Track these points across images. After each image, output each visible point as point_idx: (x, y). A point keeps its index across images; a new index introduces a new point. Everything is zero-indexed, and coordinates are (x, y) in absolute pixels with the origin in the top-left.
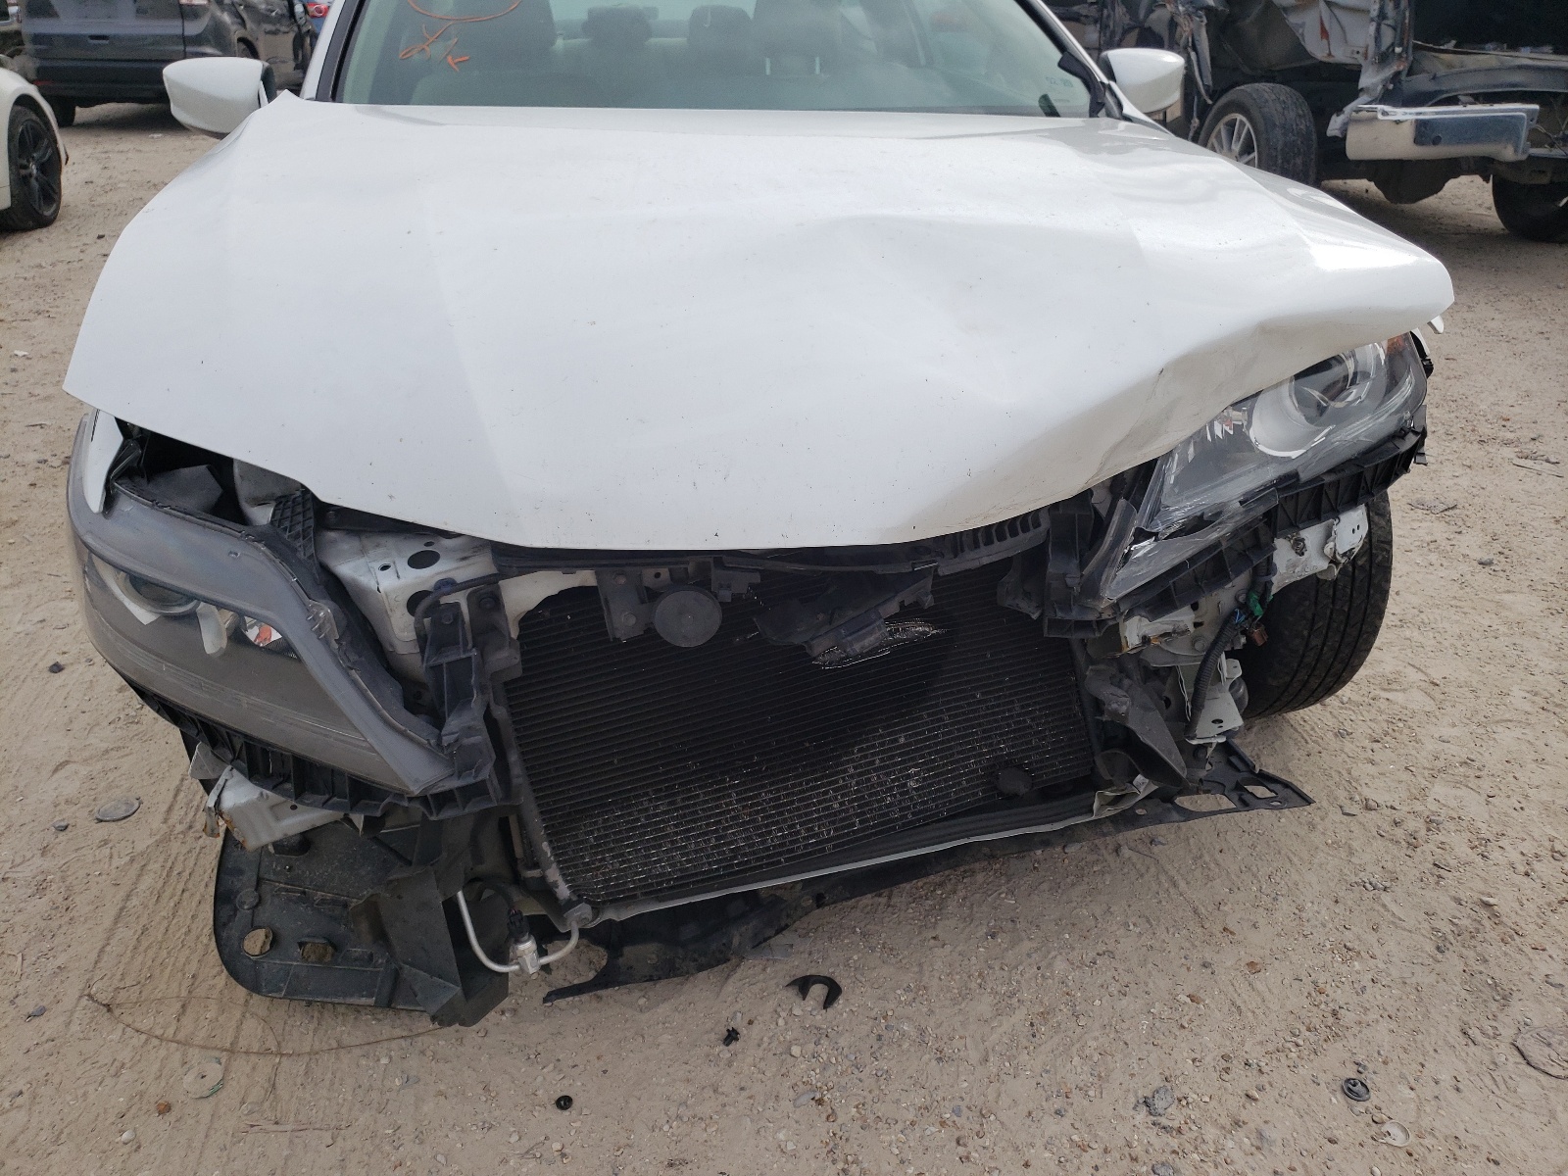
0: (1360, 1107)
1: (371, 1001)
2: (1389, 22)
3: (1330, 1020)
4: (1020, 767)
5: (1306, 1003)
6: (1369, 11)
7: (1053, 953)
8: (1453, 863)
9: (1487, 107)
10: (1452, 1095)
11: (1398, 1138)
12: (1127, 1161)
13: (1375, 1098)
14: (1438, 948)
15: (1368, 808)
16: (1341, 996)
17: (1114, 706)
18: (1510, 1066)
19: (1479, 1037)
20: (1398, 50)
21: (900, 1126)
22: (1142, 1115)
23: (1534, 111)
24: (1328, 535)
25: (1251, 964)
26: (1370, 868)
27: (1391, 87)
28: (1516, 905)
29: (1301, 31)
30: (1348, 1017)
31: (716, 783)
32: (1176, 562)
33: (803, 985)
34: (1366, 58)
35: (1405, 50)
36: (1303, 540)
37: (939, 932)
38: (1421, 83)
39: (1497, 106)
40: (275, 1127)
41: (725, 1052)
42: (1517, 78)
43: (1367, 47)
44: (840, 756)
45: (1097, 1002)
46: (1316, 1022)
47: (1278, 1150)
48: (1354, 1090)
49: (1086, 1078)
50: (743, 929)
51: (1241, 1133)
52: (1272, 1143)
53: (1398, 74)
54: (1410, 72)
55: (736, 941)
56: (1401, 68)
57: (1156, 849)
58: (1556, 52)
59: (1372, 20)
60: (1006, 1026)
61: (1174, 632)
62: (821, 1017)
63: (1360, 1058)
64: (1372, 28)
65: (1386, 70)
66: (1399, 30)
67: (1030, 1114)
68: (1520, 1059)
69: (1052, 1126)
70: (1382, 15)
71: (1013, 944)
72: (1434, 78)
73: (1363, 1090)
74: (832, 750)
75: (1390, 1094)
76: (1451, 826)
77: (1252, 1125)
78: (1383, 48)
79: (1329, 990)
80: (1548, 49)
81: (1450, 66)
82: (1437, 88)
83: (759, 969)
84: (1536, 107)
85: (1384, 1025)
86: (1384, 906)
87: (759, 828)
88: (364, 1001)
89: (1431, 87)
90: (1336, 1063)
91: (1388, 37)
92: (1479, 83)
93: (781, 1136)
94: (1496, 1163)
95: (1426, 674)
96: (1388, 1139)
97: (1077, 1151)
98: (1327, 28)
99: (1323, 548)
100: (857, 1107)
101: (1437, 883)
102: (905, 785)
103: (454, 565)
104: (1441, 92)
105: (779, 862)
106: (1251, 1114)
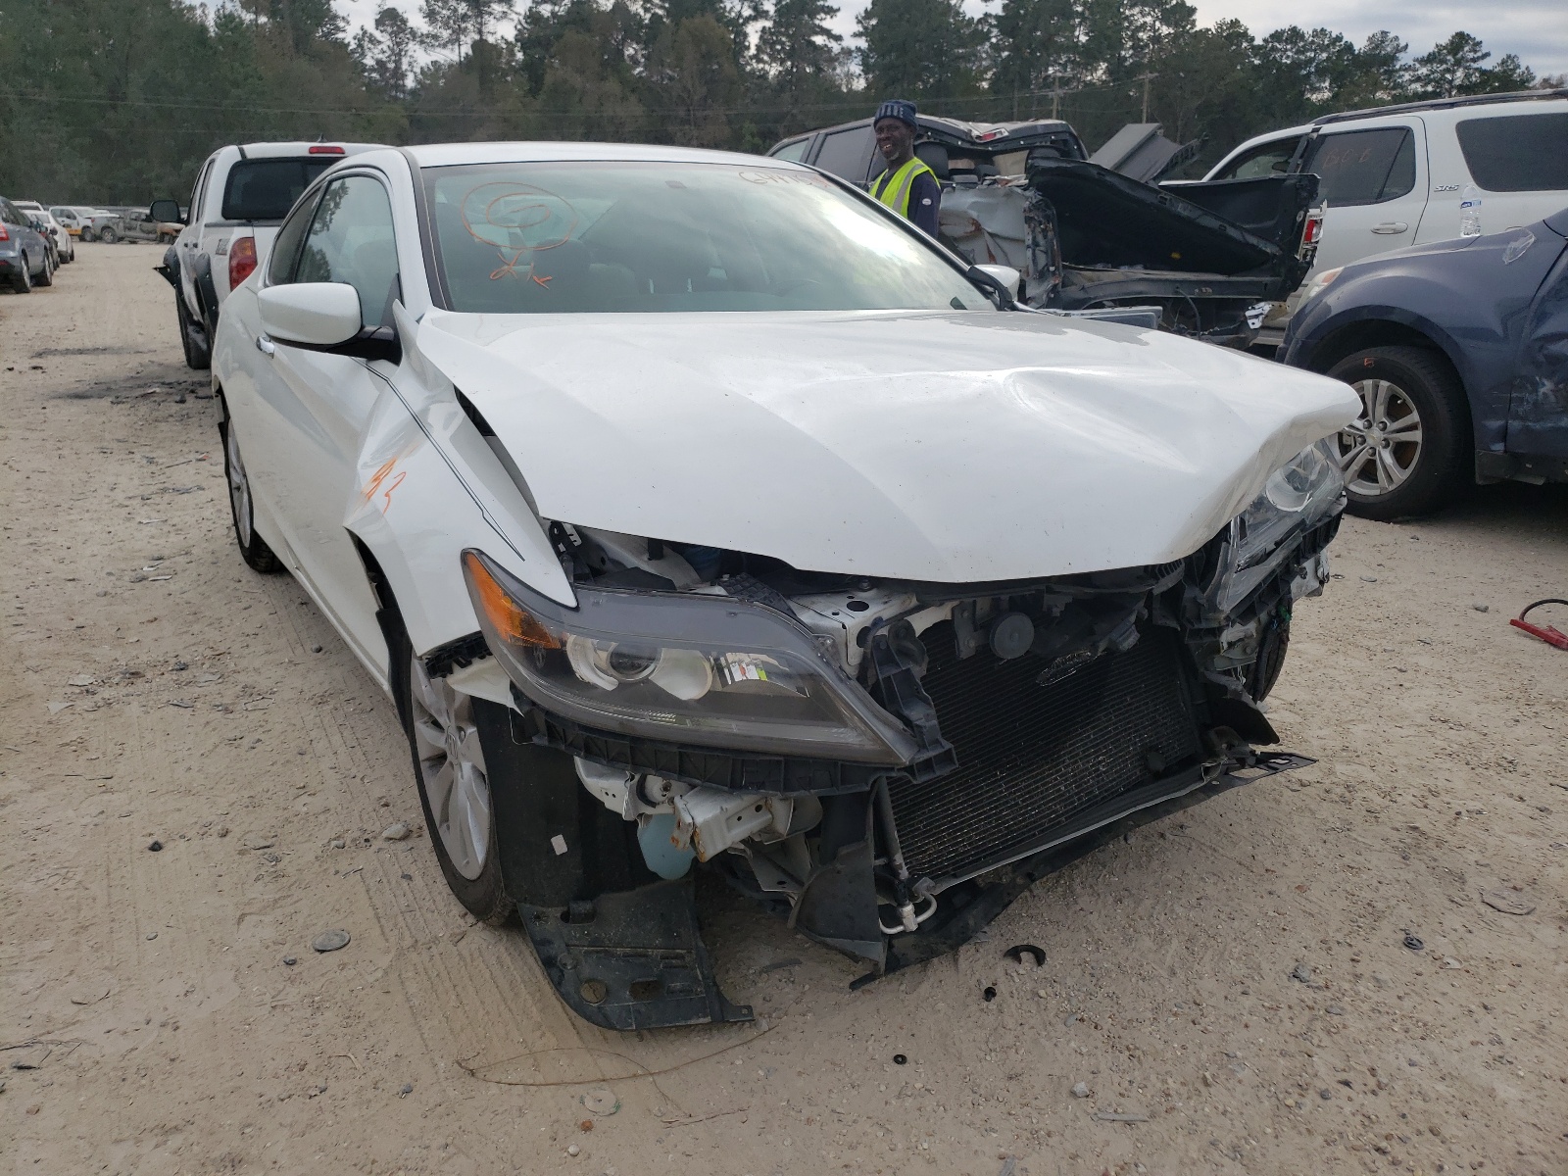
0: (1422, 953)
1: (708, 1019)
2: (1042, 248)
3: (1370, 909)
4: (1157, 750)
5: (1348, 903)
6: (1024, 241)
7: (1169, 904)
8: (1378, 808)
9: (1127, 309)
10: (1468, 935)
11: (1455, 964)
12: (1307, 1011)
13: (1427, 947)
14: (1404, 858)
15: (1303, 785)
16: (1367, 895)
17: (1233, 687)
18: (1489, 913)
19: (1462, 902)
20: (1052, 269)
21: (1147, 1022)
22: (1297, 983)
23: (1159, 311)
24: (1318, 564)
25: (1298, 887)
26: (1331, 819)
27: (1052, 296)
28: (1431, 826)
29: (972, 255)
30: (1380, 906)
31: (992, 777)
32: (1257, 583)
33: (1014, 954)
34: (1028, 275)
35: (1057, 268)
36: (1305, 568)
37: (1081, 905)
38: (1073, 292)
39: (1134, 308)
40: (690, 1120)
41: (993, 1005)
42: (1140, 287)
43: (1028, 267)
44: (1060, 751)
45: (1220, 927)
46: (1362, 912)
47: (1391, 984)
48: (1411, 943)
49: (1244, 971)
50: (974, 912)
51: (1362, 982)
52: (1385, 982)
53: (1055, 286)
54: (1064, 285)
55: (971, 922)
56: (1057, 282)
57: (1187, 831)
58: (1146, 268)
59: (1028, 247)
60: (1171, 952)
61: (1245, 637)
62: (1040, 972)
63: (1403, 927)
64: (1029, 253)
65: (1046, 284)
66: (1049, 252)
67: (1226, 998)
68: (1491, 909)
69: (1248, 1002)
70: (1036, 244)
71: (1138, 902)
72: (1083, 288)
73: (1418, 944)
74: (1055, 747)
75: (1432, 942)
76: (1362, 787)
77: (1367, 976)
78: (1040, 267)
79: (1357, 893)
80: (1139, 267)
81: (1091, 280)
82: (1086, 296)
83: (973, 950)
84: (1160, 308)
85: (1404, 906)
86: (1355, 839)
87: (1021, 809)
88: (702, 1020)
89: (1081, 295)
90: (1387, 931)
91: (1042, 260)
92: (1116, 292)
93: (1073, 1044)
94: (1519, 966)
95: (1283, 700)
96: (1448, 967)
97: (1272, 1012)
98: (993, 253)
99: (1316, 572)
100: (1110, 1017)
101: (1377, 822)
102: (1098, 770)
103: (883, 607)
104: (1090, 299)
105: (1034, 835)
106: (1360, 969)
